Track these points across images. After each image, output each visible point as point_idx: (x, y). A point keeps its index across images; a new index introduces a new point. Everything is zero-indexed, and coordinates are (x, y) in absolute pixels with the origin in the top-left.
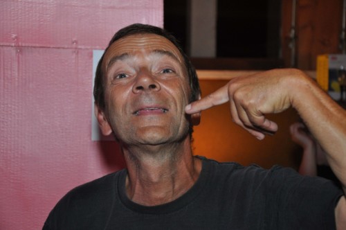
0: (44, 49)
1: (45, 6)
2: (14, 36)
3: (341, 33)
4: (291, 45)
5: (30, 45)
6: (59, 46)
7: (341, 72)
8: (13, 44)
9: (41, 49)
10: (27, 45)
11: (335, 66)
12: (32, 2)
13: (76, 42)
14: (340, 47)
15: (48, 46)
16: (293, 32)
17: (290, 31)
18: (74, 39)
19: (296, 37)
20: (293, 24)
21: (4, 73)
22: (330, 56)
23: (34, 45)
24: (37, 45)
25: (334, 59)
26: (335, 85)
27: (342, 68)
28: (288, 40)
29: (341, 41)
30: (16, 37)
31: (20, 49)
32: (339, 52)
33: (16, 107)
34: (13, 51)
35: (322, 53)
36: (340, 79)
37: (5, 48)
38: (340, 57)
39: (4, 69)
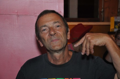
0: (26, 15)
1: (26, 2)
2: (16, 11)
3: (118, 10)
4: (102, 14)
5: (21, 14)
6: (31, 14)
7: (118, 22)
8: (16, 14)
9: (25, 16)
10: (20, 14)
11: (116, 20)
12: (22, 1)
13: (36, 13)
14: (118, 14)
15: (27, 14)
16: (103, 9)
17: (102, 9)
18: (35, 12)
19: (104, 11)
20: (103, 7)
21: (13, 23)
22: (115, 17)
23: (23, 14)
24: (24, 14)
25: (116, 18)
26: (117, 26)
27: (119, 21)
28: (101, 12)
29: (118, 12)
30: (17, 12)
31: (18, 16)
32: (118, 16)
33: (17, 34)
34: (16, 16)
35: (112, 16)
36: (118, 25)
37: (13, 15)
38: (118, 17)
39: (13, 22)
